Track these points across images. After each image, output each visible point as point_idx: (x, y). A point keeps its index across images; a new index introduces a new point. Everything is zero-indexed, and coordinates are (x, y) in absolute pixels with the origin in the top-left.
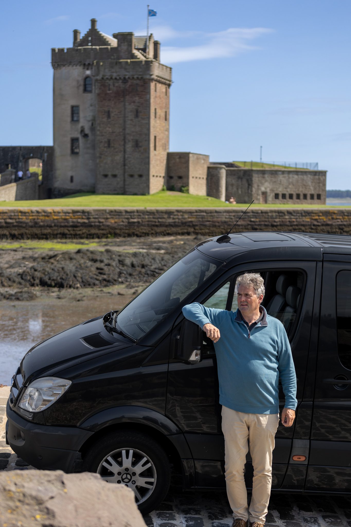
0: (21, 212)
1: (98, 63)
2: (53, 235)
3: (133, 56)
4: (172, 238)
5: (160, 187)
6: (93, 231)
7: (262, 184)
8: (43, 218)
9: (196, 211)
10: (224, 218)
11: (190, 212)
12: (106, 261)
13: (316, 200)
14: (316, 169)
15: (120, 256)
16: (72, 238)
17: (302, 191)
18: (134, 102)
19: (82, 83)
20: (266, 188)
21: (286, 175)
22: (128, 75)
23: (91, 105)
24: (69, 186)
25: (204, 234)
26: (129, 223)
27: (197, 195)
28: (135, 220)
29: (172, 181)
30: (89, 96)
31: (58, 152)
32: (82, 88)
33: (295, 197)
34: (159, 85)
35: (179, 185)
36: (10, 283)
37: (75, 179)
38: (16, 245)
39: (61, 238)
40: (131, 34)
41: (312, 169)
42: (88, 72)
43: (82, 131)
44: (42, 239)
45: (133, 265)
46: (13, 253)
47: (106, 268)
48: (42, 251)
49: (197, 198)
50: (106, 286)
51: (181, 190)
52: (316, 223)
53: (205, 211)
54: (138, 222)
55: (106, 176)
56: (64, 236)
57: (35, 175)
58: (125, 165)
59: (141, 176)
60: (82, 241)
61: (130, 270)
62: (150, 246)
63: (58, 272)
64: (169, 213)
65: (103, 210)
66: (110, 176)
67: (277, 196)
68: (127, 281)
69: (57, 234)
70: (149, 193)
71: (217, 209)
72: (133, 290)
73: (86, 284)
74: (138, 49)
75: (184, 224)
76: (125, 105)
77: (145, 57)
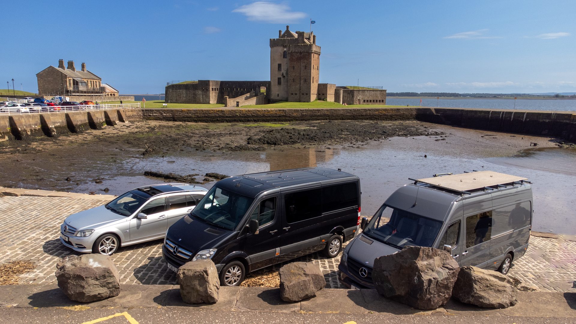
0: (258, 111)
1: (289, 45)
2: (271, 120)
3: (304, 42)
4: (320, 121)
5: (315, 99)
6: (287, 118)
7: (358, 96)
8: (267, 113)
9: (330, 110)
10: (341, 112)
11: (327, 110)
12: (293, 133)
13: (381, 103)
14: (382, 89)
15: (298, 131)
16: (279, 121)
17: (375, 99)
18: (304, 62)
19: (283, 54)
20: (360, 98)
21: (369, 92)
22: (302, 51)
23: (286, 64)
24: (277, 98)
25: (333, 119)
26: (302, 115)
27: (330, 102)
28: (304, 114)
29: (320, 96)
30: (285, 59)
31: (272, 84)
32: (282, 56)
33: (372, 101)
34: (315, 55)
35: (323, 98)
36: (255, 143)
37: (279, 95)
38: (256, 125)
39: (274, 121)
40: (303, 33)
41: (380, 89)
42: (285, 49)
43: (283, 75)
44: (267, 122)
45: (304, 135)
46: (255, 128)
47: (293, 136)
48: (267, 127)
49: (330, 103)
50: (293, 144)
51: (323, 100)
52: (380, 114)
53: (334, 110)
54: (306, 115)
55: (292, 94)
56: (275, 120)
57: (263, 93)
58: (300, 90)
59: (307, 94)
60: (283, 122)
61: (303, 137)
62: (310, 125)
63: (274, 138)
64: (318, 110)
65: (291, 110)
66: (294, 94)
67: (364, 101)
68: (301, 142)
69: (272, 120)
70: (310, 101)
71: (339, 108)
72: (304, 146)
73: (285, 143)
74: (306, 39)
75: (325, 115)
76: (300, 64)
77: (309, 42)
